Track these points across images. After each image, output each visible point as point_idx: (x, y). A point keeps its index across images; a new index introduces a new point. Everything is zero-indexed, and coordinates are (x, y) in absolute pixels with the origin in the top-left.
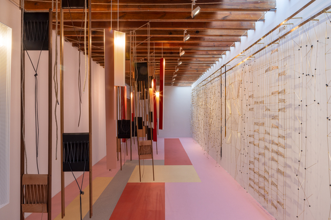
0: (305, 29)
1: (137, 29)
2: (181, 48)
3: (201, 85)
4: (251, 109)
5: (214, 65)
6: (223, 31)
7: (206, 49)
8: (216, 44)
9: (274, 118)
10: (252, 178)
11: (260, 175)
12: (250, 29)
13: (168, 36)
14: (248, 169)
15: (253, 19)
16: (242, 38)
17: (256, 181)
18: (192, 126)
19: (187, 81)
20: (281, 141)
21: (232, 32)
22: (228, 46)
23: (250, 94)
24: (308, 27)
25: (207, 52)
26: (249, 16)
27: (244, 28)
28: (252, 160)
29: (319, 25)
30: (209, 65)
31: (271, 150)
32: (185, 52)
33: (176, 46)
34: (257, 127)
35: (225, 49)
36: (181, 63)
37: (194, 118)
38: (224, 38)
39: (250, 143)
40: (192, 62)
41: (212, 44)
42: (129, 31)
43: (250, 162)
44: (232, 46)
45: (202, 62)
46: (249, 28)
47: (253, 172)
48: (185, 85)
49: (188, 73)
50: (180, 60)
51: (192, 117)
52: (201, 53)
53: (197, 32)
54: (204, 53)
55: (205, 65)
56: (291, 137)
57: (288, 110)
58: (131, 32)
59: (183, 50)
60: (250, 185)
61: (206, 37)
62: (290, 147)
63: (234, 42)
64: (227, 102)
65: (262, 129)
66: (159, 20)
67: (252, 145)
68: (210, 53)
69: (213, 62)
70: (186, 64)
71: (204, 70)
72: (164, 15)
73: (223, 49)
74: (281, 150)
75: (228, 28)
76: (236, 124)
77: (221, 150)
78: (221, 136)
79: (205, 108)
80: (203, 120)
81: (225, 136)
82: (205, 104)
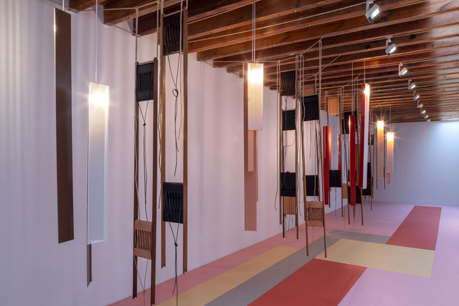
1: (305, 51)
2: (401, 64)
13: (364, 51)
25: (456, 64)
32: (409, 70)
33: (389, 62)
36: (414, 86)
40: (440, 82)
42: (295, 56)
52: (445, 66)
53: (413, 37)
58: (297, 57)
61: (436, 41)
66: (334, 34)
70: (428, 87)
72: (341, 25)
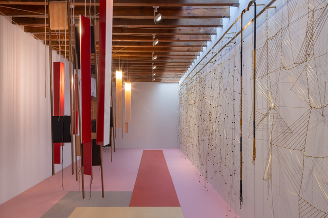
18: (179, 134)
37: (182, 123)
51: (179, 122)
64: (258, 83)
76: (290, 131)
77: (241, 186)
78: (241, 157)
79: (200, 107)
80: (197, 126)
81: (254, 159)
82: (202, 99)
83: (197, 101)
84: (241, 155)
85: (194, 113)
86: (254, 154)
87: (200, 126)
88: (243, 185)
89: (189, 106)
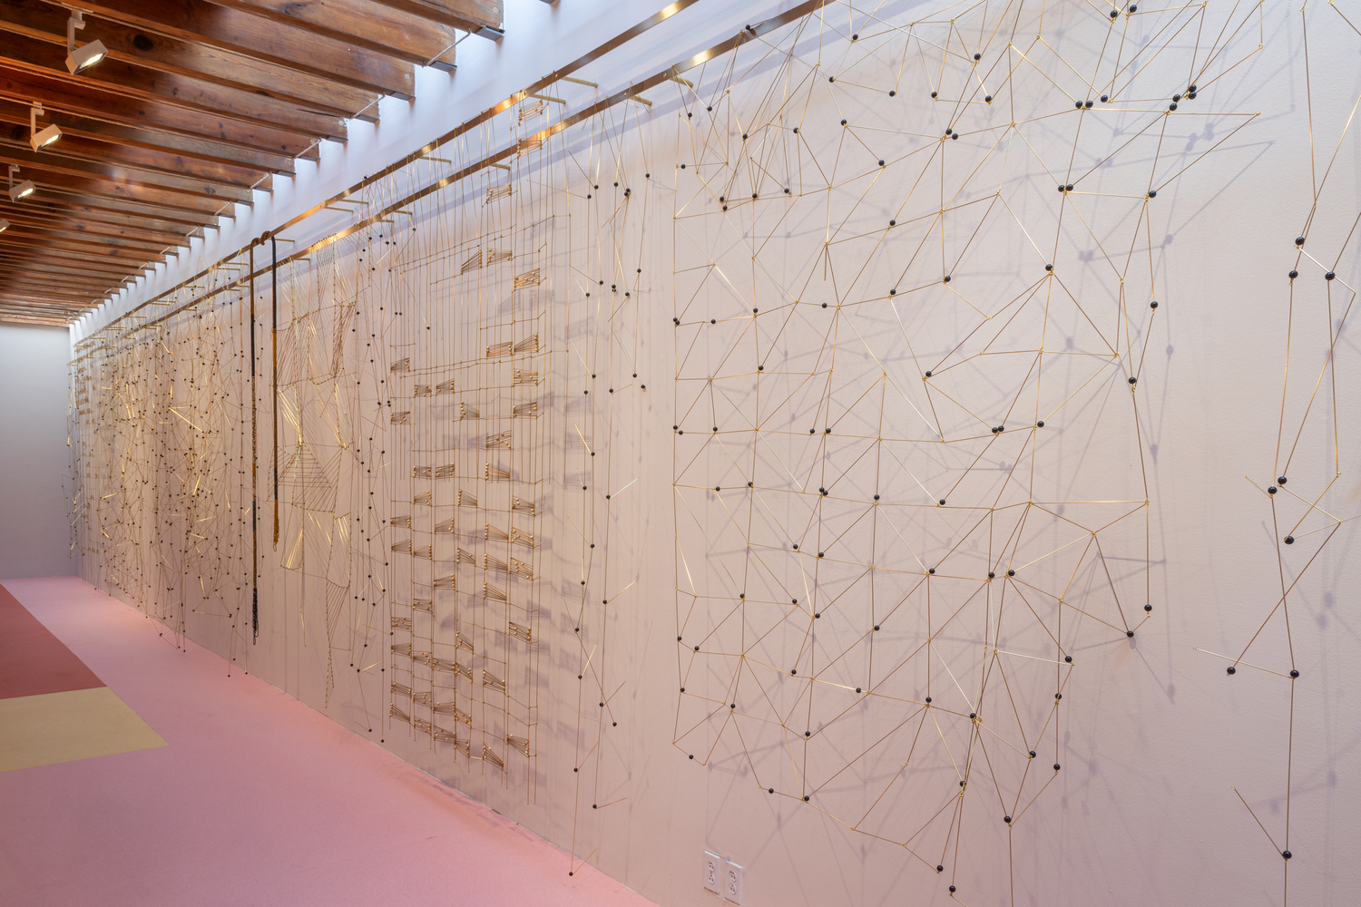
0: (609, 126)
3: (135, 321)
4: (400, 418)
5: (208, 232)
6: (275, 70)
7: (178, 141)
8: (231, 126)
9: (492, 443)
10: (403, 679)
11: (435, 664)
12: (391, 93)
14: (388, 650)
15: (411, 49)
16: (355, 128)
17: (421, 687)
19: (45, 302)
20: (521, 522)
21: (313, 88)
22: (289, 151)
23: (394, 358)
24: (619, 122)
25: (179, 162)
26: (395, 32)
27: (368, 81)
28: (403, 612)
29: (654, 122)
30: (182, 228)
31: (480, 562)
32: (64, 138)
34: (423, 486)
35: (273, 160)
36: (27, 192)
37: (90, 483)
38: (275, 106)
39: (394, 548)
40: (93, 199)
41: (210, 122)
43: (396, 623)
44: (306, 156)
45: (149, 209)
46: (388, 86)
47: (408, 660)
48: (32, 319)
49: (57, 256)
50: (25, 175)
51: (77, 477)
52: (146, 156)
53: (143, 43)
54: (164, 160)
55: (158, 224)
56: (551, 510)
57: (547, 412)
59: (49, 119)
60: (395, 712)
61: (186, 82)
62: (548, 545)
63: (319, 136)
64: (282, 397)
65: (445, 492)
67: (403, 558)
68: (196, 166)
69: (205, 218)
70: (52, 206)
71: (152, 254)
73: (260, 158)
74: (520, 555)
75: (302, 60)
76: (328, 485)
77: (255, 601)
78: (255, 542)
79: (160, 429)
80: (150, 485)
81: (276, 540)
82: (164, 410)
83: (149, 413)
84: (255, 538)
85: (140, 448)
86: (277, 531)
87: (162, 484)
88: (258, 599)
89: (121, 426)
